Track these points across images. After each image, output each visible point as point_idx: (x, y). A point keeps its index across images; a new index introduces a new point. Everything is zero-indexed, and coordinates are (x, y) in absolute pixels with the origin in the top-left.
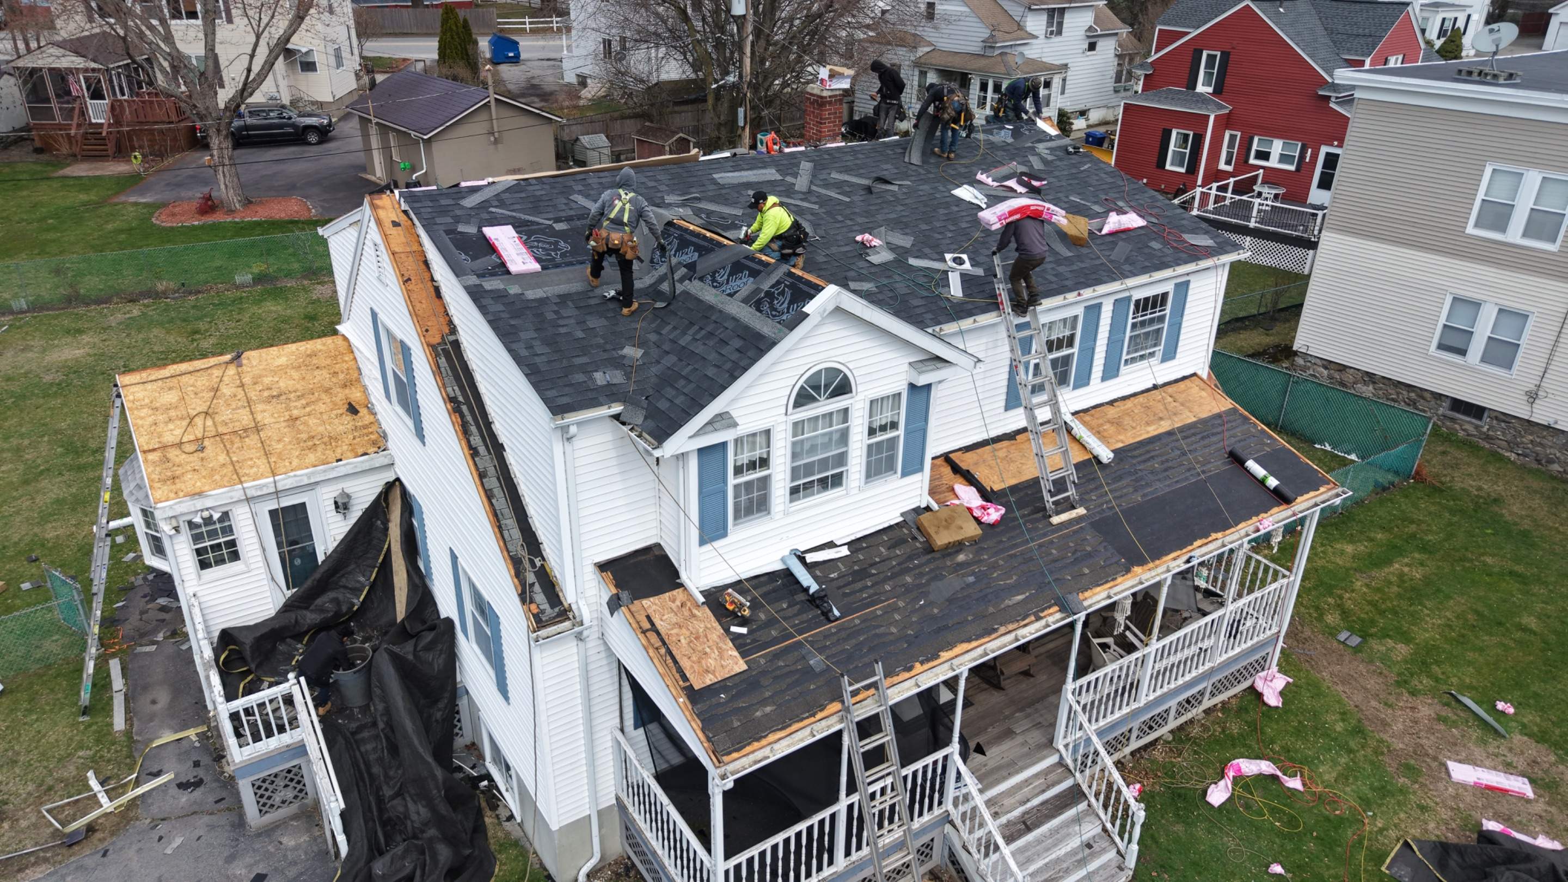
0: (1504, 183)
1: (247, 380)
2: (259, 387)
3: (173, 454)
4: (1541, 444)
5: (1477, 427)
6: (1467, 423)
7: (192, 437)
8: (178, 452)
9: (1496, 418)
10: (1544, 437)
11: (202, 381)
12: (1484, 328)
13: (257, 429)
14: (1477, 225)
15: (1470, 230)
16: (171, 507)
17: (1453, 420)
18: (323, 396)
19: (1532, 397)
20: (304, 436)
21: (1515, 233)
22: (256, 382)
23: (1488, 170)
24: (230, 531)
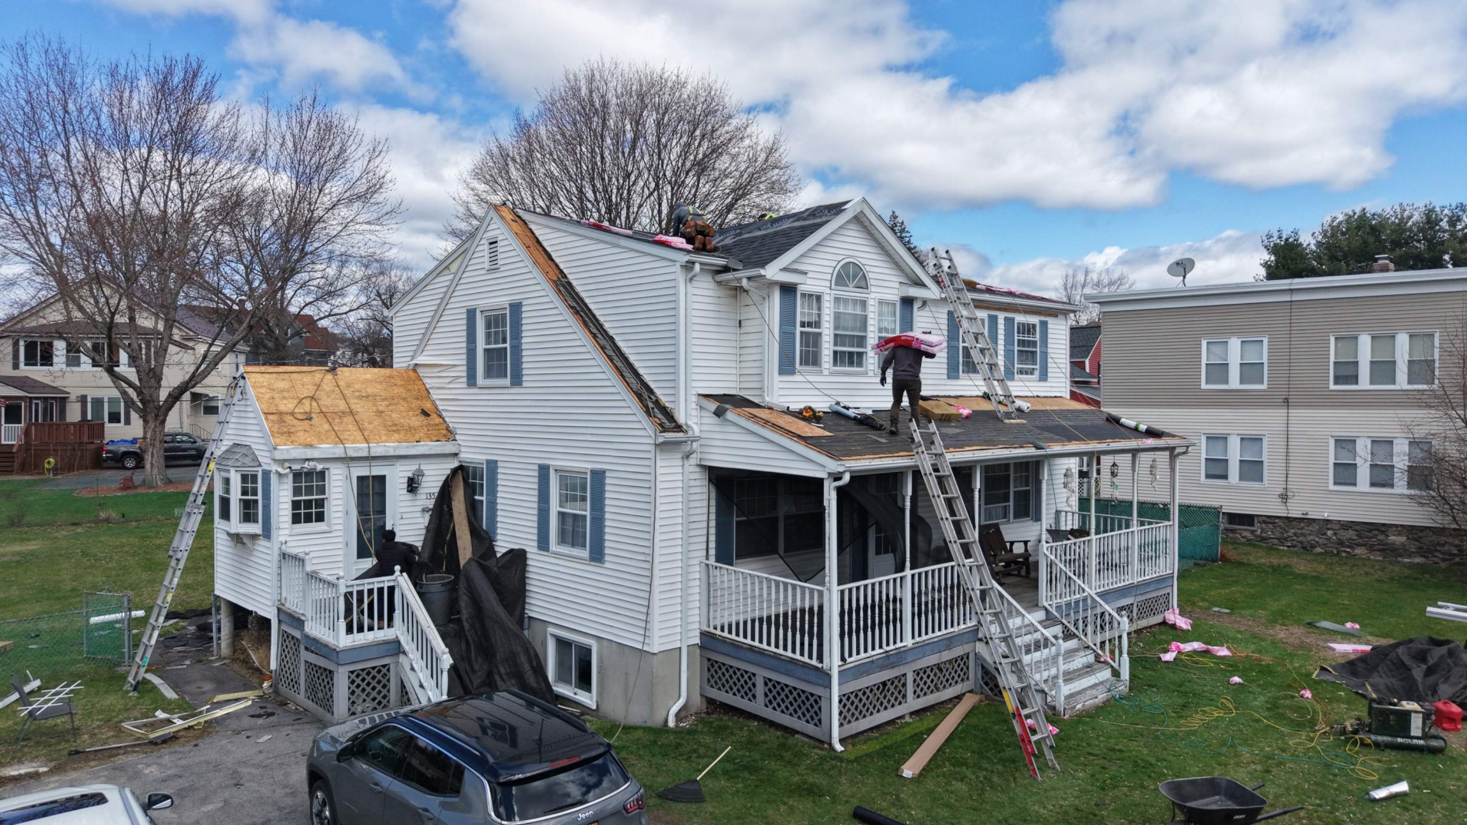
0: (1217, 349)
1: (341, 383)
2: (351, 389)
3: (289, 418)
4: (1303, 535)
5: (1252, 532)
6: (1245, 532)
7: (302, 411)
8: (291, 418)
9: (1264, 522)
10: (1302, 528)
11: (307, 379)
12: (1234, 453)
13: (352, 413)
14: (1207, 383)
15: (1204, 386)
16: (288, 450)
17: (1233, 531)
18: (402, 402)
19: (1284, 497)
20: (390, 423)
21: (1234, 382)
22: (349, 386)
23: (1204, 344)
24: (322, 490)
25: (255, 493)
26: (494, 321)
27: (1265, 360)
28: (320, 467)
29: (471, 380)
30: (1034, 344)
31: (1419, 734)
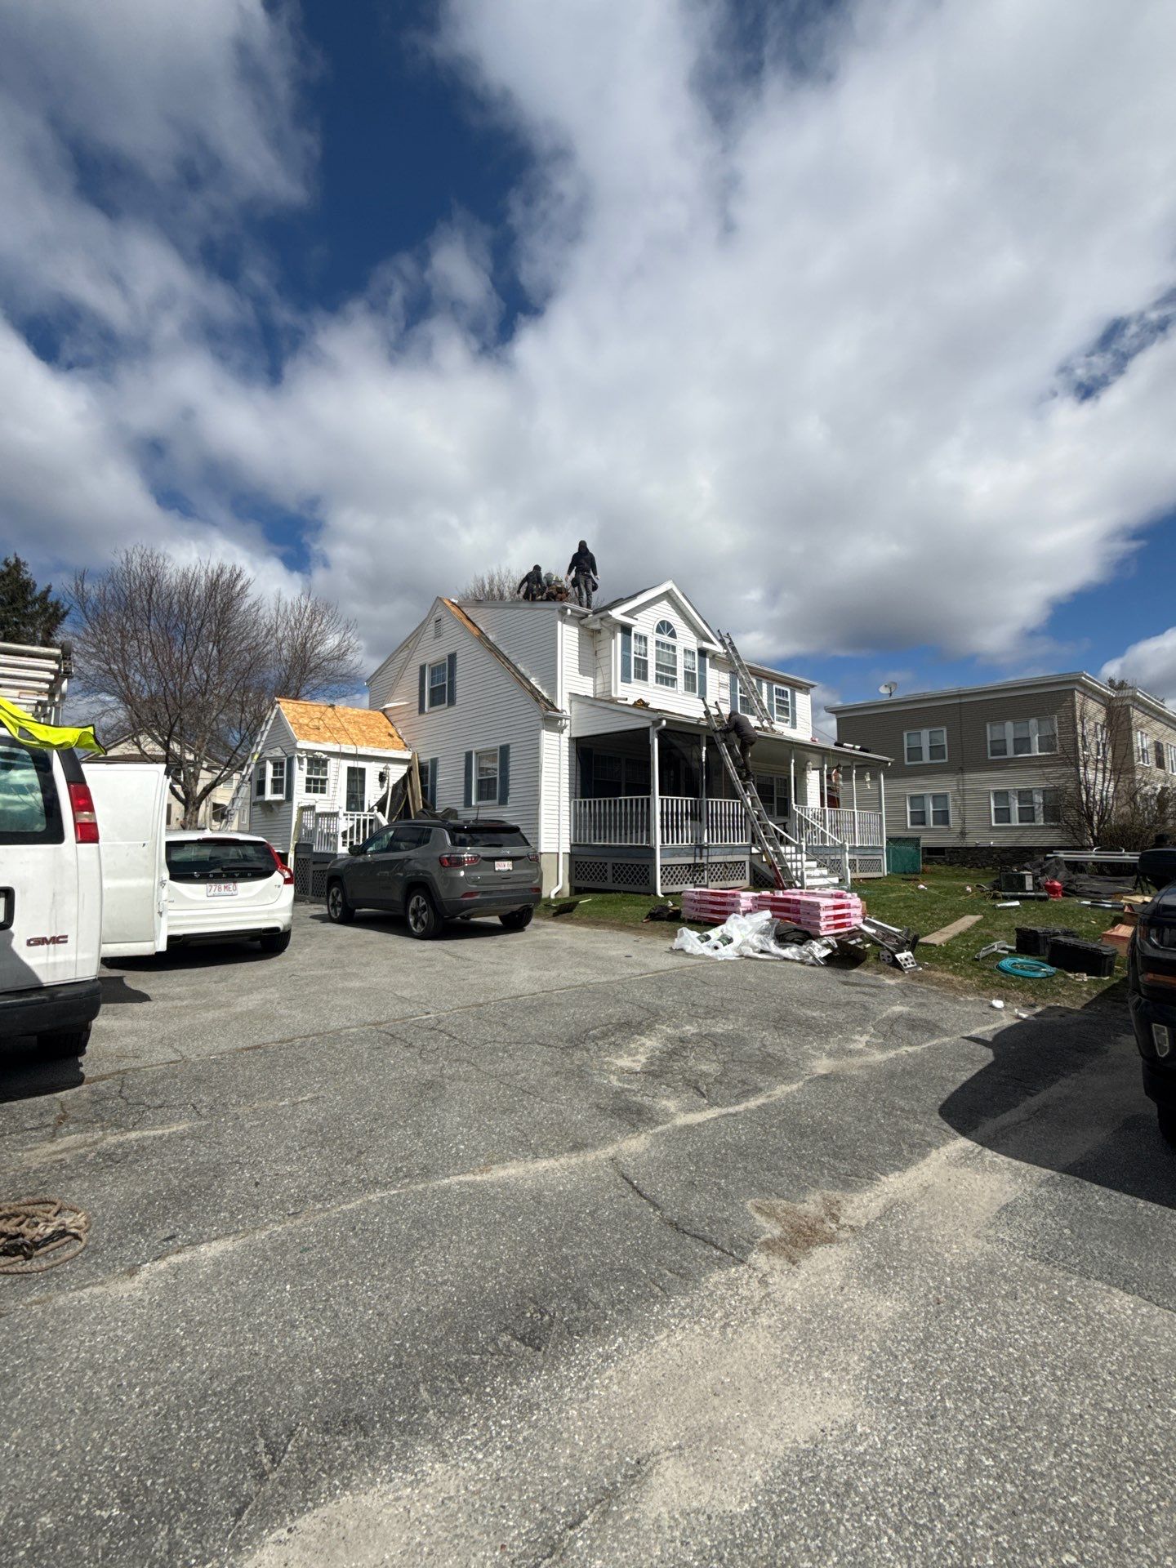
0: (913, 738)
7: (313, 724)
8: (307, 727)
12: (929, 807)
13: (345, 729)
14: (909, 760)
15: (907, 763)
16: (304, 743)
18: (376, 728)
19: (963, 835)
20: (369, 737)
21: (926, 759)
22: (343, 716)
23: (905, 734)
24: (325, 773)
25: (282, 773)
26: (436, 670)
27: (945, 743)
28: (324, 756)
29: (421, 710)
30: (787, 703)
31: (1031, 888)
